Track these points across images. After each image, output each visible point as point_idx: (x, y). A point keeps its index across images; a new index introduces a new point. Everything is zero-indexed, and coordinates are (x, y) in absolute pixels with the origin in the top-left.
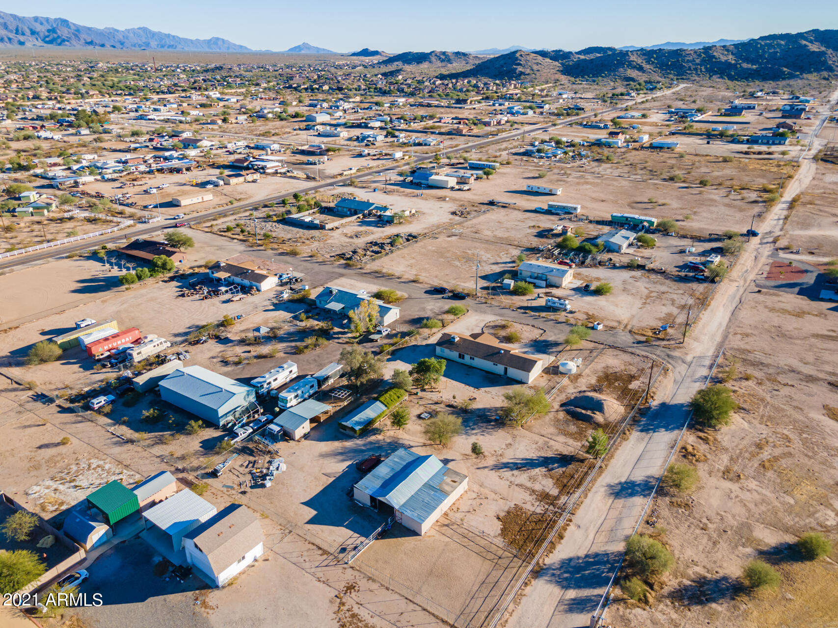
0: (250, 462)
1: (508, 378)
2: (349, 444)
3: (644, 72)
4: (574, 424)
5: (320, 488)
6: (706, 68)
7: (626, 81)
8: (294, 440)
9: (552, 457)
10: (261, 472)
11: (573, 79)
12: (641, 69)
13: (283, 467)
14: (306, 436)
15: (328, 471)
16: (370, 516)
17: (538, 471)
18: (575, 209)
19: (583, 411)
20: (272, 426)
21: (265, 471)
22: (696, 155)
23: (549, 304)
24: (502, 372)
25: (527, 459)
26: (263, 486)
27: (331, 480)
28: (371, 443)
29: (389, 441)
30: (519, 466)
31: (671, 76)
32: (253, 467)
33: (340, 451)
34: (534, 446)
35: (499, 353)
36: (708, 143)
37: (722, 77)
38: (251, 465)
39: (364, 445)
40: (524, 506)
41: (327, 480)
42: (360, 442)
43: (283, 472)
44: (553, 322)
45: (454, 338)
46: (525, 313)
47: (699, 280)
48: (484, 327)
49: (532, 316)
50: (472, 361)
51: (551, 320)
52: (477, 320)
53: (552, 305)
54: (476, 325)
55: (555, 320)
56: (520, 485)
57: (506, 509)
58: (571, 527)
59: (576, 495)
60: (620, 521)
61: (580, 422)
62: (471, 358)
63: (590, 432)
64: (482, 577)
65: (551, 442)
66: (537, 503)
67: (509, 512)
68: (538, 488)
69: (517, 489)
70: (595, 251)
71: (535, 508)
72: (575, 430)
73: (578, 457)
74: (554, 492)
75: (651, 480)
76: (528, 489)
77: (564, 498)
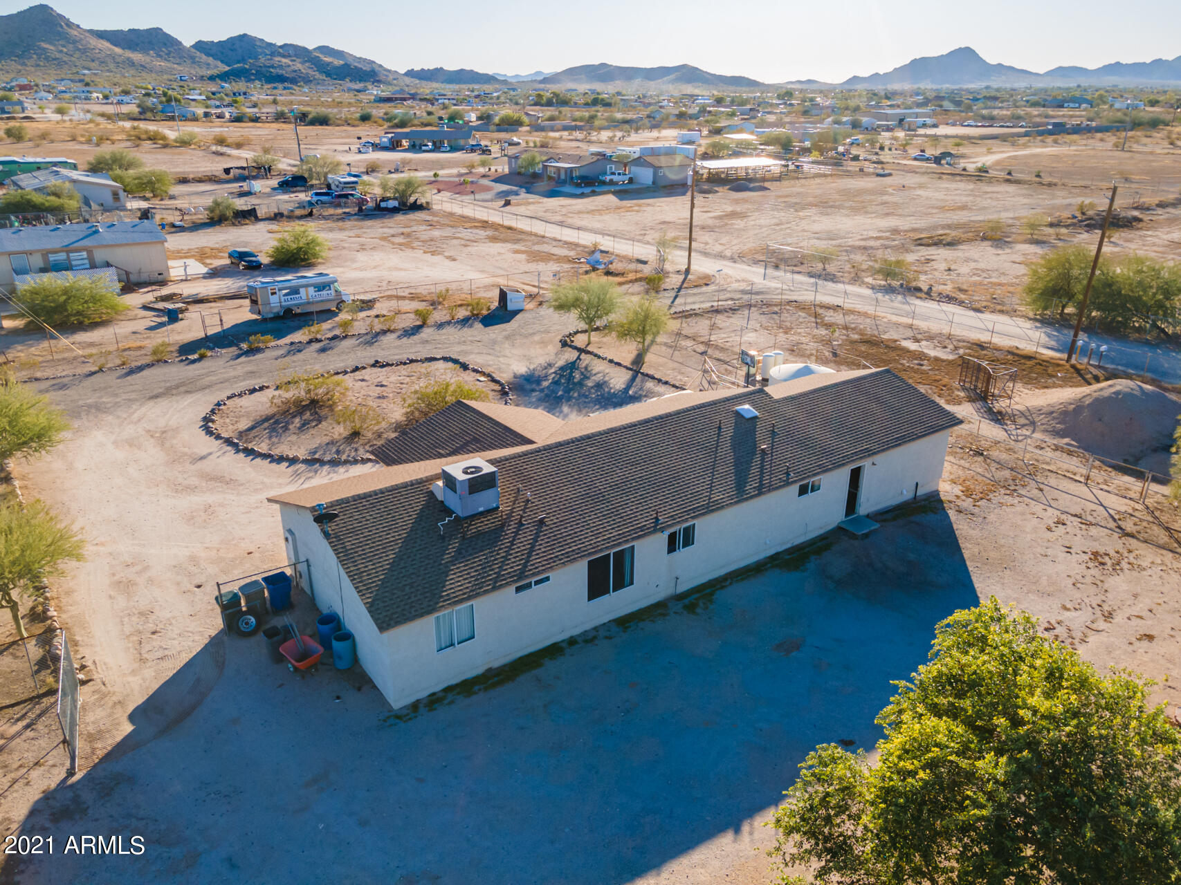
23: (275, 301)
44: (393, 336)
45: (481, 483)
46: (252, 351)
47: (395, 211)
48: (240, 445)
49: (296, 348)
50: (683, 553)
51: (373, 337)
52: (132, 443)
53: (291, 302)
54: (176, 458)
55: (384, 332)
62: (672, 544)
70: (71, 205)
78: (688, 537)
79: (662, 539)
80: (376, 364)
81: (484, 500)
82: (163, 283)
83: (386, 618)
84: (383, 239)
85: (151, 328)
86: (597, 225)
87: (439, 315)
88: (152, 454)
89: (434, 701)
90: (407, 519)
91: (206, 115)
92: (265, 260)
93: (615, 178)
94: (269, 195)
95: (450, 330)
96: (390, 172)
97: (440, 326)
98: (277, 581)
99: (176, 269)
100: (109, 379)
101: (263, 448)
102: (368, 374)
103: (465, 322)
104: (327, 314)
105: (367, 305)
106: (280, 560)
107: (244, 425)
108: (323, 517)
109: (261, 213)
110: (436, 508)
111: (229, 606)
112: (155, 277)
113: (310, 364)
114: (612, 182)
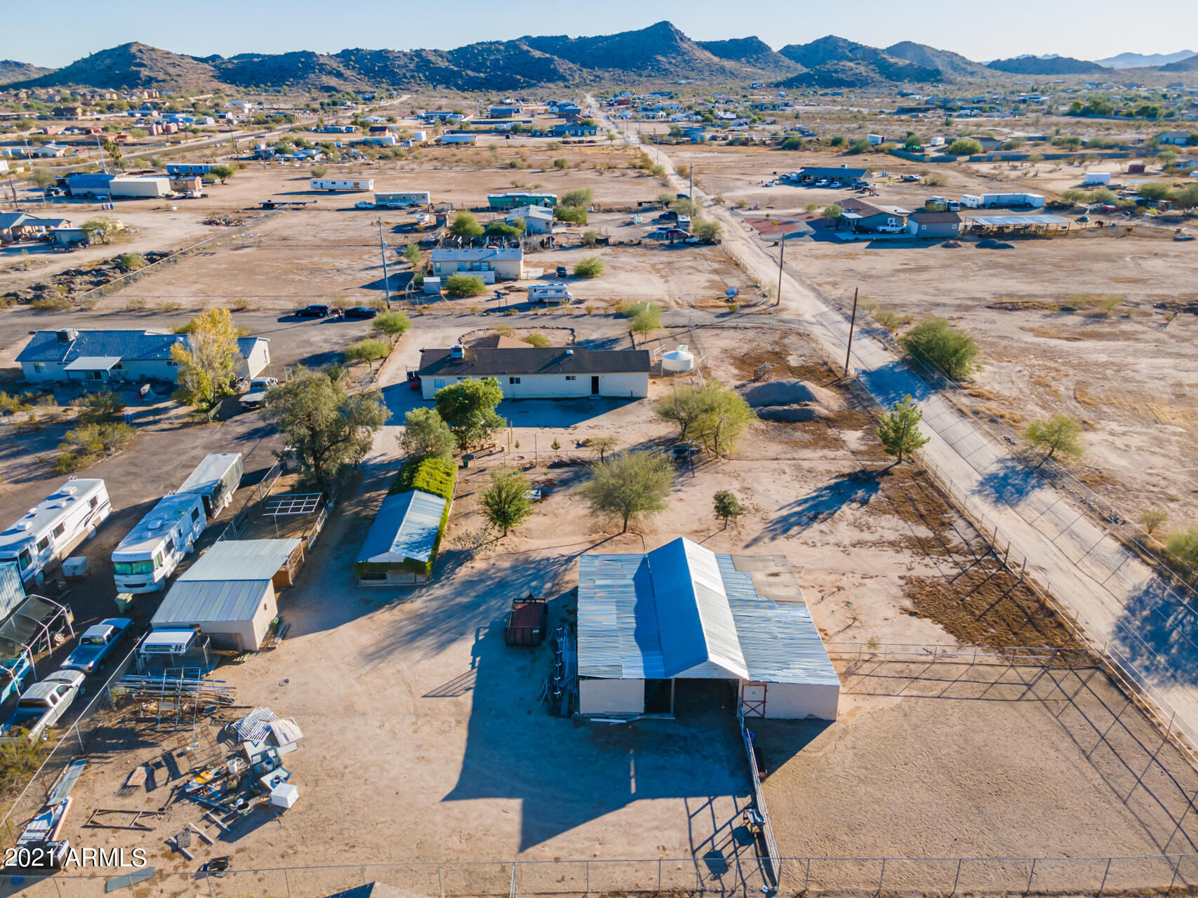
0: (151, 768)
1: (603, 398)
2: (418, 604)
3: (345, 79)
4: (794, 429)
5: (460, 735)
6: (425, 76)
7: (327, 91)
8: (251, 652)
9: (836, 484)
10: (224, 775)
11: (242, 89)
12: (339, 75)
13: (287, 729)
14: (278, 630)
15: (436, 683)
16: (670, 736)
17: (848, 511)
18: (424, 196)
19: (786, 408)
20: (155, 638)
21: (236, 766)
24: (587, 390)
25: (805, 501)
26: (272, 811)
27: (467, 699)
28: (469, 584)
29: (507, 564)
30: (812, 514)
31: (384, 85)
32: (174, 773)
33: (412, 628)
34: (787, 478)
35: (565, 355)
36: (507, 138)
37: (448, 88)
38: (162, 774)
39: (459, 593)
40: (914, 573)
41: (456, 705)
42: (438, 591)
43: (299, 743)
44: (568, 317)
46: (509, 315)
47: (693, 245)
49: (525, 317)
50: (515, 385)
51: (561, 316)
53: (542, 296)
55: (568, 315)
56: (859, 544)
57: (896, 591)
58: (1034, 575)
59: (960, 524)
60: (1073, 535)
61: (799, 425)
62: (512, 381)
63: (832, 432)
64: (1066, 744)
65: (801, 463)
66: (927, 560)
67: (910, 596)
68: (891, 536)
69: (864, 552)
70: (518, 231)
71: (938, 569)
72: (807, 437)
73: (869, 469)
74: (923, 532)
75: (1010, 464)
76: (879, 544)
77: (949, 534)
78: (518, 381)
80: (543, 327)
82: (514, 280)
84: (654, 265)
85: (487, 301)
86: (799, 268)
87: (600, 312)
90: (441, 356)
91: (714, 138)
92: (570, 271)
93: (888, 229)
94: (642, 225)
95: (596, 318)
96: (750, 210)
97: (593, 316)
100: (451, 318)
103: (607, 316)
105: (579, 302)
107: (472, 339)
109: (611, 241)
110: (449, 355)
111: (410, 374)
112: (513, 277)
113: (521, 323)
114: (884, 232)
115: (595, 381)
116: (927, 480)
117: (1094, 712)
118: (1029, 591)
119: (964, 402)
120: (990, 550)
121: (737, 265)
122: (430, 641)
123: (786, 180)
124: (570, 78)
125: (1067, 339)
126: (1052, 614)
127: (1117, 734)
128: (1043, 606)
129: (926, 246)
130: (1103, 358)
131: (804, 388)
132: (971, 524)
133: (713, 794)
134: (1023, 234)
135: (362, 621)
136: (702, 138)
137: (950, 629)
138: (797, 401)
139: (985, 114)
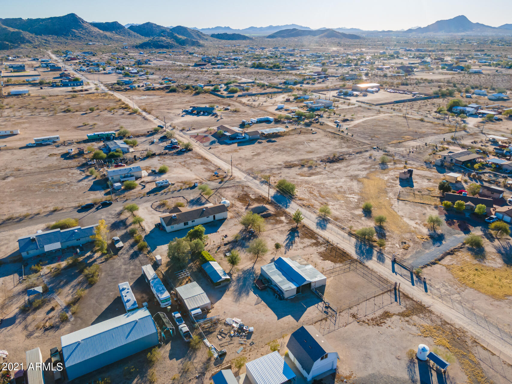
1: (217, 220)
2: (232, 288)
4: (270, 220)
5: (268, 309)
8: (211, 309)
9: (290, 233)
13: (236, 320)
15: (254, 302)
17: (297, 240)
18: (58, 138)
19: (264, 213)
21: (236, 329)
22: (50, 96)
23: (159, 185)
24: (212, 219)
25: (287, 239)
26: (251, 333)
27: (263, 303)
28: (238, 280)
29: (241, 273)
30: (291, 242)
32: (225, 334)
33: (237, 293)
34: (278, 234)
36: (41, 88)
38: (223, 335)
39: (238, 283)
40: (318, 251)
41: (262, 305)
42: (233, 284)
43: (241, 321)
44: (176, 192)
45: (175, 216)
46: (156, 194)
47: (184, 152)
48: (155, 209)
49: (162, 194)
50: (193, 223)
51: (173, 192)
52: (144, 209)
54: (149, 211)
55: (175, 191)
56: (304, 247)
57: (318, 256)
58: (338, 245)
59: (319, 237)
60: (339, 234)
61: (269, 218)
62: (192, 222)
63: (278, 218)
64: (360, 276)
65: (279, 229)
66: (319, 247)
67: (321, 256)
68: (309, 244)
69: (307, 249)
70: (121, 154)
71: (322, 249)
72: (274, 221)
73: (293, 227)
74: (314, 241)
75: (319, 219)
76: (308, 246)
77: (319, 240)
78: (194, 221)
79: (191, 221)
80: (173, 197)
81: (175, 218)
82: (141, 178)
83: (167, 225)
84: (180, 163)
85: (142, 189)
86: (225, 158)
87: (184, 187)
88: (146, 210)
89: (171, 232)
90: (169, 219)
91: (139, 86)
92: (157, 171)
93: (240, 138)
94: (158, 143)
95: (185, 190)
96: (188, 131)
97: (184, 189)
98: (159, 223)
99: (143, 175)
100: (139, 199)
101: (158, 210)
102: (172, 199)
103: (187, 189)
104: (167, 186)
105: (173, 184)
106: (160, 222)
107: (156, 207)
108: (163, 218)
109: (156, 153)
110: (172, 218)
111: (156, 225)
112: (140, 177)
113: (164, 197)
114: (239, 139)
115: (214, 216)
116: (306, 227)
117: (361, 269)
118: (339, 249)
119: (299, 202)
120: (328, 242)
121: (206, 160)
122: (244, 294)
123: (187, 113)
124: (33, 41)
125: (308, 176)
126: (345, 253)
127: (365, 272)
128: (343, 252)
129: (254, 143)
130: (318, 182)
131: (264, 207)
132: (321, 237)
133: (318, 303)
134: (277, 135)
135: (225, 295)
136: (135, 87)
137: (332, 261)
138: (265, 211)
139: (227, 66)
